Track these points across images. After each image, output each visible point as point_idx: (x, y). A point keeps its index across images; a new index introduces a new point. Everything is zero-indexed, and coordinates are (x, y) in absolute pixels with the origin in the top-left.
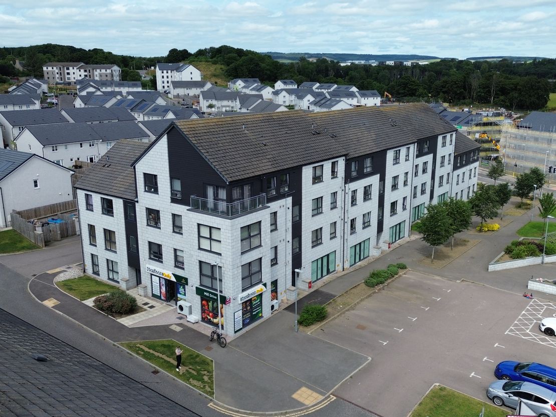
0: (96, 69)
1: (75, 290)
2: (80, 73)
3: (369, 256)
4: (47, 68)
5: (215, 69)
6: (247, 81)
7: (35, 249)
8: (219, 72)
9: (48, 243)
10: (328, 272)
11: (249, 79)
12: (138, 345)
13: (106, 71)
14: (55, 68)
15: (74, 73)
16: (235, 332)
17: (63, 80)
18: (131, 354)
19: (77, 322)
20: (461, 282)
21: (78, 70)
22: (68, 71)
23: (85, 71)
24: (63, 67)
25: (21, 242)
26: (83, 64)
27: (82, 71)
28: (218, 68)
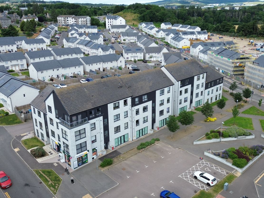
0: (80, 18)
1: (27, 144)
2: (73, 20)
3: (147, 133)
4: (59, 18)
5: (135, 16)
6: (147, 24)
7: (21, 123)
8: (136, 17)
9: (26, 120)
10: (124, 141)
11: (148, 23)
12: (39, 171)
13: (84, 19)
14: (62, 18)
15: (70, 20)
16: (74, 169)
17: (65, 23)
18: (35, 175)
19: (22, 159)
20: (178, 149)
21: (72, 19)
22: (68, 19)
23: (75, 19)
24: (66, 17)
25: (16, 120)
26: (74, 16)
27: (74, 19)
28: (136, 16)
